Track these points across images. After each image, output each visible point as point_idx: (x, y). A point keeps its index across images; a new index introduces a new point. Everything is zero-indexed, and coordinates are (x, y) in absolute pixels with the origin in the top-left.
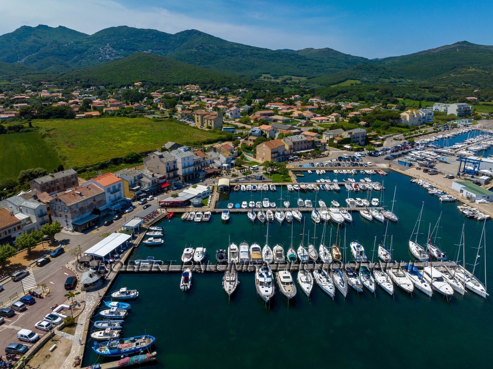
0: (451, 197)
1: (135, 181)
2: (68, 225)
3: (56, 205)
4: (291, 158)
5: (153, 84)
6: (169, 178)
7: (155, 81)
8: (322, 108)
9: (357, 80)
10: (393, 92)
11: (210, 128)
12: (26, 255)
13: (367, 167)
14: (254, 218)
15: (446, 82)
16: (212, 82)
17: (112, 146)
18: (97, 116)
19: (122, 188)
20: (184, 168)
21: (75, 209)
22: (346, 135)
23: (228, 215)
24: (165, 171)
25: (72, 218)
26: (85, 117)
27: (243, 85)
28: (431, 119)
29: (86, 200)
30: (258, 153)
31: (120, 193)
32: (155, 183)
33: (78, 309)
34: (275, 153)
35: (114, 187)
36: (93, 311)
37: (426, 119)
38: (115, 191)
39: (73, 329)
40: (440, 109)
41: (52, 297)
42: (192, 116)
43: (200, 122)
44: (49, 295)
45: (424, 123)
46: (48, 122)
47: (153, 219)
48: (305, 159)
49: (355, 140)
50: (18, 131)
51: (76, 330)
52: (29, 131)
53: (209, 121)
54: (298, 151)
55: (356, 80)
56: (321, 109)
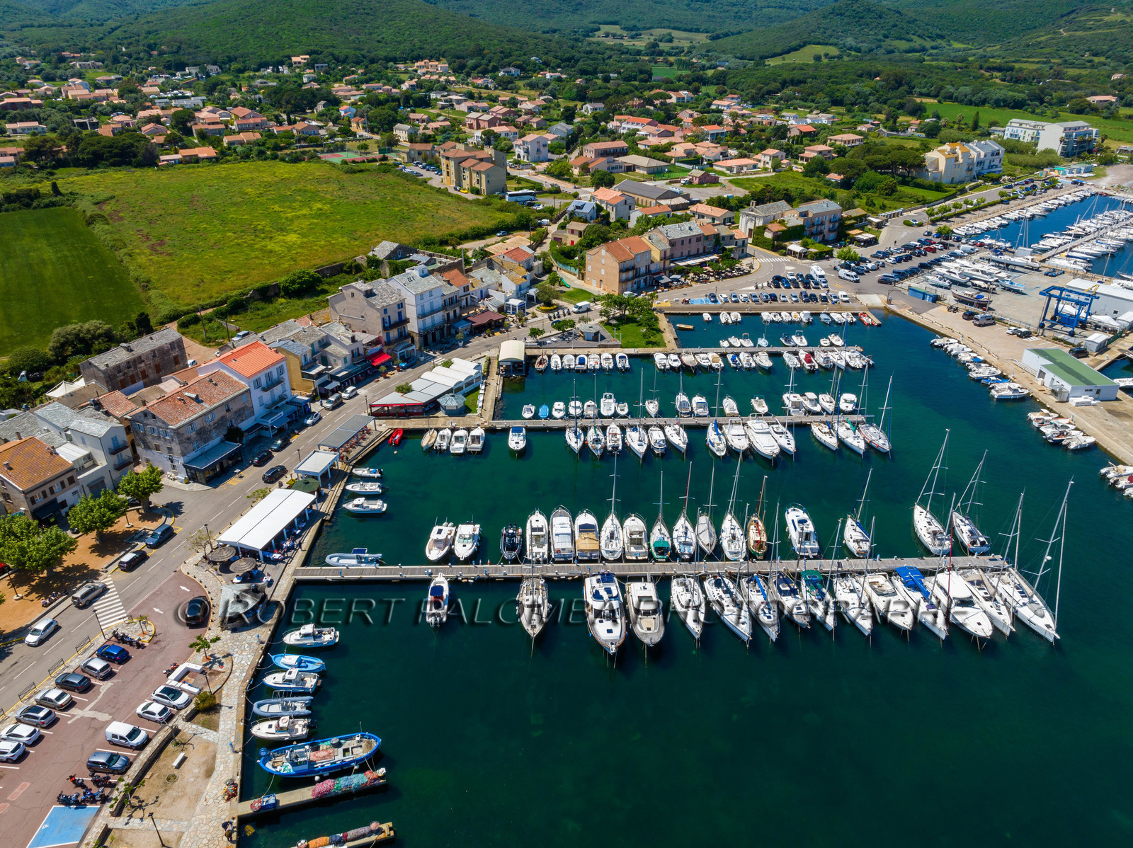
0: (1015, 390)
1: (314, 353)
2: (174, 467)
3: (145, 425)
4: (666, 279)
5: (338, 60)
6: (388, 343)
7: (342, 51)
8: (743, 131)
9: (831, 44)
10: (915, 82)
11: (478, 192)
12: (94, 542)
13: (838, 304)
14: (580, 444)
15: (1046, 51)
16: (479, 52)
17: (251, 246)
18: (209, 159)
19: (285, 376)
20: (422, 316)
21: (188, 435)
22: (794, 219)
23: (522, 438)
24: (380, 327)
25: (183, 455)
26: (180, 162)
27: (554, 62)
28: (996, 166)
29: (210, 412)
30: (589, 268)
31: (284, 387)
32: (359, 355)
33: (219, 672)
34: (627, 270)
35: (269, 376)
36: (250, 677)
37: (987, 164)
38: (272, 383)
39: (214, 717)
40: (1021, 134)
41: (163, 644)
42: (433, 156)
43: (453, 177)
44: (156, 639)
45: (979, 176)
46: (96, 177)
47: (359, 449)
48: (697, 281)
49: (814, 229)
50: (28, 206)
51: (221, 719)
52: (53, 204)
53: (474, 175)
54: (681, 260)
55: (827, 44)
56: (739, 134)
